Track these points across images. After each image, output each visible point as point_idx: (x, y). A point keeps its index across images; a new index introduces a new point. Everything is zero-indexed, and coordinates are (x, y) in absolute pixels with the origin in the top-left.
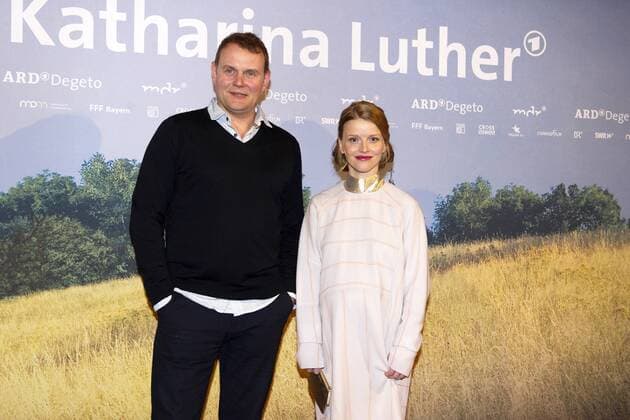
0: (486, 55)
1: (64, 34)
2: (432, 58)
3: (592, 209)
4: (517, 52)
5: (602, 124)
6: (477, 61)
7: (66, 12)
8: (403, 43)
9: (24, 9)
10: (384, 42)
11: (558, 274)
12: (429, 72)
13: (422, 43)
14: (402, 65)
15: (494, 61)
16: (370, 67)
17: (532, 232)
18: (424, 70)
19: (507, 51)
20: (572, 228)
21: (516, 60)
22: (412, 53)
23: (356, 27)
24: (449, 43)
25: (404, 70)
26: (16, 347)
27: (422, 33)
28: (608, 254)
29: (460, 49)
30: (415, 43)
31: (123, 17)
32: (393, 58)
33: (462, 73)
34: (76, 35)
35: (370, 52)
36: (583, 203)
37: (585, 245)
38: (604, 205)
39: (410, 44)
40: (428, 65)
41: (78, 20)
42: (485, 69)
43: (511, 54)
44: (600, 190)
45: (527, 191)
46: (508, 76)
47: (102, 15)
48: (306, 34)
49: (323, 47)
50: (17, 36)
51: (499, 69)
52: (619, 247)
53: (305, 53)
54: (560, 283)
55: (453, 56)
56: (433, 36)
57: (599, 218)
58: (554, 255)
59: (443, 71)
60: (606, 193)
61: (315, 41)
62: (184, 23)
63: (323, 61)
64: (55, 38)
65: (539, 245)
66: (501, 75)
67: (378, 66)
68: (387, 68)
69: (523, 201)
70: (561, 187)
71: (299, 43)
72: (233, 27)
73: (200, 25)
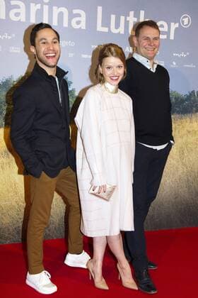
0: (162, 26)
4: (177, 25)
8: (122, 18)
10: (113, 17)
11: (189, 132)
13: (131, 19)
14: (122, 30)
15: (165, 29)
16: (106, 30)
17: (178, 113)
19: (172, 24)
21: (176, 29)
22: (127, 23)
23: (100, 9)
25: (122, 32)
27: (132, 13)
30: (128, 19)
32: (117, 26)
35: (106, 23)
39: (126, 19)
43: (174, 26)
45: (177, 93)
46: (172, 37)
48: (75, 11)
49: (83, 19)
51: (168, 33)
53: (74, 21)
54: (190, 136)
56: (137, 15)
58: (188, 123)
61: (79, 15)
62: (14, 3)
63: (83, 26)
65: (181, 118)
66: (168, 37)
67: (110, 30)
68: (114, 31)
69: (175, 98)
70: (193, 92)
71: (71, 16)
72: (39, 6)
73: (22, 4)
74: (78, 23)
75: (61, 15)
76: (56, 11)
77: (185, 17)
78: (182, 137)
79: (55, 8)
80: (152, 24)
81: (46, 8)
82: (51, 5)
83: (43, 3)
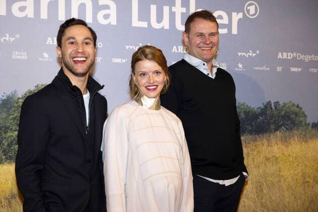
3: (288, 117)
4: (240, 15)
5: (295, 62)
8: (166, 9)
10: (153, 8)
11: (267, 159)
12: (183, 28)
13: (178, 8)
14: (166, 24)
16: (144, 24)
17: (251, 132)
18: (180, 27)
19: (234, 14)
20: (276, 129)
21: (240, 20)
22: (172, 15)
24: (196, 9)
25: (167, 27)
27: (178, 2)
28: (299, 146)
30: (174, 9)
32: (160, 19)
35: (144, 15)
36: (283, 113)
37: (285, 140)
38: (296, 114)
39: (170, 9)
43: (236, 17)
44: (294, 105)
45: (247, 106)
46: (235, 31)
48: (102, 2)
49: (113, 11)
51: (229, 26)
52: (306, 141)
53: (100, 15)
54: (269, 165)
57: (293, 123)
58: (265, 148)
60: (298, 106)
61: (107, 7)
63: (113, 20)
65: (255, 140)
66: (230, 30)
67: (149, 24)
68: (156, 25)
69: (245, 112)
70: (269, 103)
71: (97, 8)
74: (106, 17)
77: (251, 4)
78: (258, 167)
80: (207, 15)
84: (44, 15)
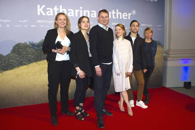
0: (125, 15)
1: (47, 13)
2: (115, 15)
4: (131, 14)
6: (123, 16)
7: (48, 9)
9: (40, 8)
12: (115, 18)
13: (113, 13)
15: (127, 15)
18: (114, 17)
19: (129, 14)
22: (112, 14)
24: (118, 12)
25: (110, 18)
26: (42, 69)
27: (113, 11)
29: (120, 13)
30: (112, 13)
31: (58, 9)
33: (121, 18)
34: (49, 13)
39: (111, 13)
40: (115, 17)
41: (50, 10)
42: (125, 17)
43: (130, 14)
46: (129, 18)
47: (54, 9)
48: (92, 11)
50: (39, 14)
51: (128, 17)
55: (119, 15)
56: (115, 11)
59: (117, 18)
61: (94, 13)
62: (69, 10)
64: (46, 14)
66: (128, 18)
71: (91, 13)
72: (78, 10)
73: (72, 10)
74: (93, 15)
75: (87, 13)
76: (85, 12)
77: (134, 11)
79: (85, 11)
81: (81, 11)
82: (83, 10)
83: (80, 9)
84: (76, 15)
